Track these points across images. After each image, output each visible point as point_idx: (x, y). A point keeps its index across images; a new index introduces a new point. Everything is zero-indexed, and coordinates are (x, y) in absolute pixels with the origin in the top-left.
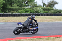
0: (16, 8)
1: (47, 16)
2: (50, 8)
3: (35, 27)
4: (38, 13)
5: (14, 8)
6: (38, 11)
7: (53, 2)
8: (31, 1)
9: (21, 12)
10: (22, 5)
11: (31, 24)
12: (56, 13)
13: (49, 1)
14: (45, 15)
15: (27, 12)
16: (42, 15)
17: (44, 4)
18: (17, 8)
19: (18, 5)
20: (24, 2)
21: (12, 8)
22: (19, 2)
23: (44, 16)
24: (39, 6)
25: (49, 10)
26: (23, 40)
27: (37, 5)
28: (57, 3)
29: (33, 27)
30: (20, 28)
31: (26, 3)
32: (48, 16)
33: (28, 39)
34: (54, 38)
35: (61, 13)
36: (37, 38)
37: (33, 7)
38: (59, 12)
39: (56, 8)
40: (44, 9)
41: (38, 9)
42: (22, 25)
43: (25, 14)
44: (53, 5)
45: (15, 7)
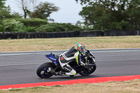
1: (34, 38)
2: (40, 20)
4: (13, 33)
7: (46, 5)
12: (54, 30)
13: (37, 5)
14: (29, 36)
16: (22, 36)
17: (27, 12)
23: (27, 38)
25: (37, 24)
27: (11, 14)
28: (55, 9)
34: (50, 87)
35: (64, 30)
36: (10, 89)
37: (1, 18)
38: (60, 28)
39: (53, 20)
40: (26, 23)
44: (46, 13)
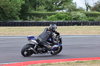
0: (43, 12)
1: (93, 25)
2: (97, 12)
3: (56, 44)
4: (78, 21)
5: (40, 12)
6: (78, 18)
8: (67, 1)
9: (51, 19)
10: (52, 7)
11: (50, 40)
13: (96, 2)
14: (90, 24)
15: (61, 19)
16: (85, 24)
17: (88, 7)
18: (45, 12)
19: (45, 9)
20: (56, 3)
21: (37, 12)
22: (47, 2)
23: (88, 25)
24: (80, 10)
25: (96, 15)
26: (54, 63)
27: (77, 8)
29: (53, 44)
30: (33, 46)
31: (59, 5)
32: (95, 26)
33: (61, 62)
37: (70, 11)
40: (87, 15)
41: (79, 13)
42: (35, 41)
43: (58, 22)
45: (41, 10)
